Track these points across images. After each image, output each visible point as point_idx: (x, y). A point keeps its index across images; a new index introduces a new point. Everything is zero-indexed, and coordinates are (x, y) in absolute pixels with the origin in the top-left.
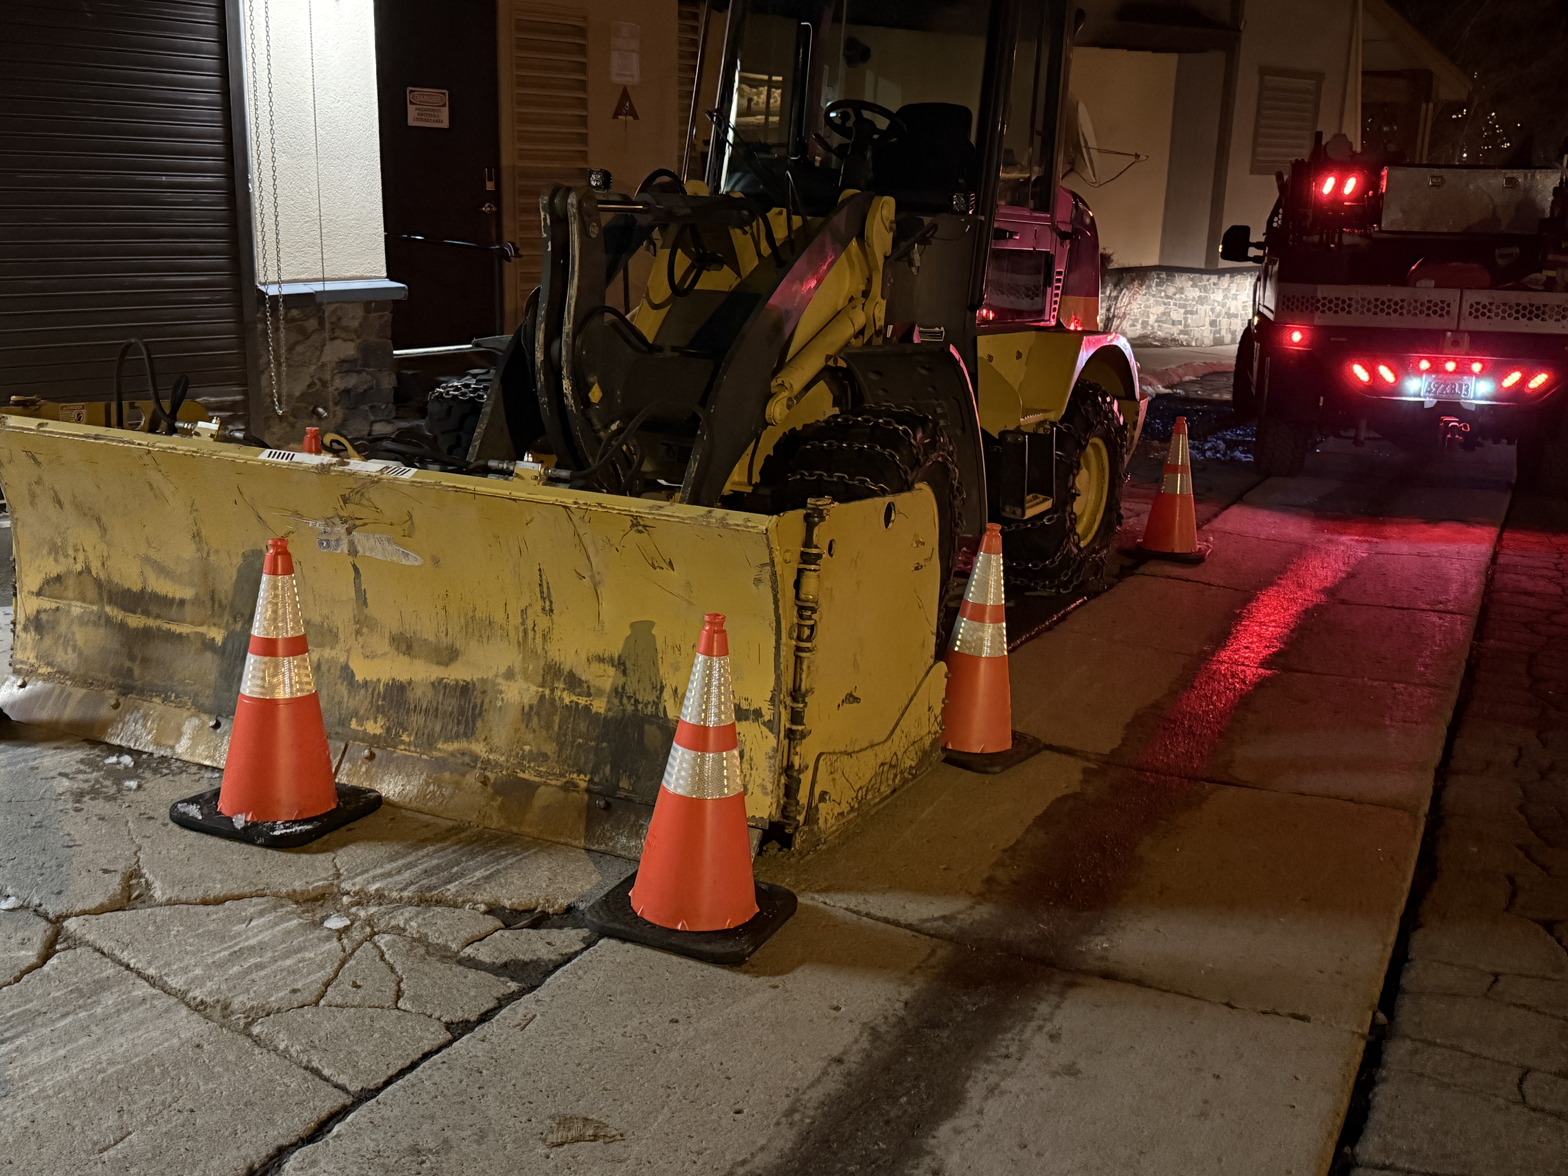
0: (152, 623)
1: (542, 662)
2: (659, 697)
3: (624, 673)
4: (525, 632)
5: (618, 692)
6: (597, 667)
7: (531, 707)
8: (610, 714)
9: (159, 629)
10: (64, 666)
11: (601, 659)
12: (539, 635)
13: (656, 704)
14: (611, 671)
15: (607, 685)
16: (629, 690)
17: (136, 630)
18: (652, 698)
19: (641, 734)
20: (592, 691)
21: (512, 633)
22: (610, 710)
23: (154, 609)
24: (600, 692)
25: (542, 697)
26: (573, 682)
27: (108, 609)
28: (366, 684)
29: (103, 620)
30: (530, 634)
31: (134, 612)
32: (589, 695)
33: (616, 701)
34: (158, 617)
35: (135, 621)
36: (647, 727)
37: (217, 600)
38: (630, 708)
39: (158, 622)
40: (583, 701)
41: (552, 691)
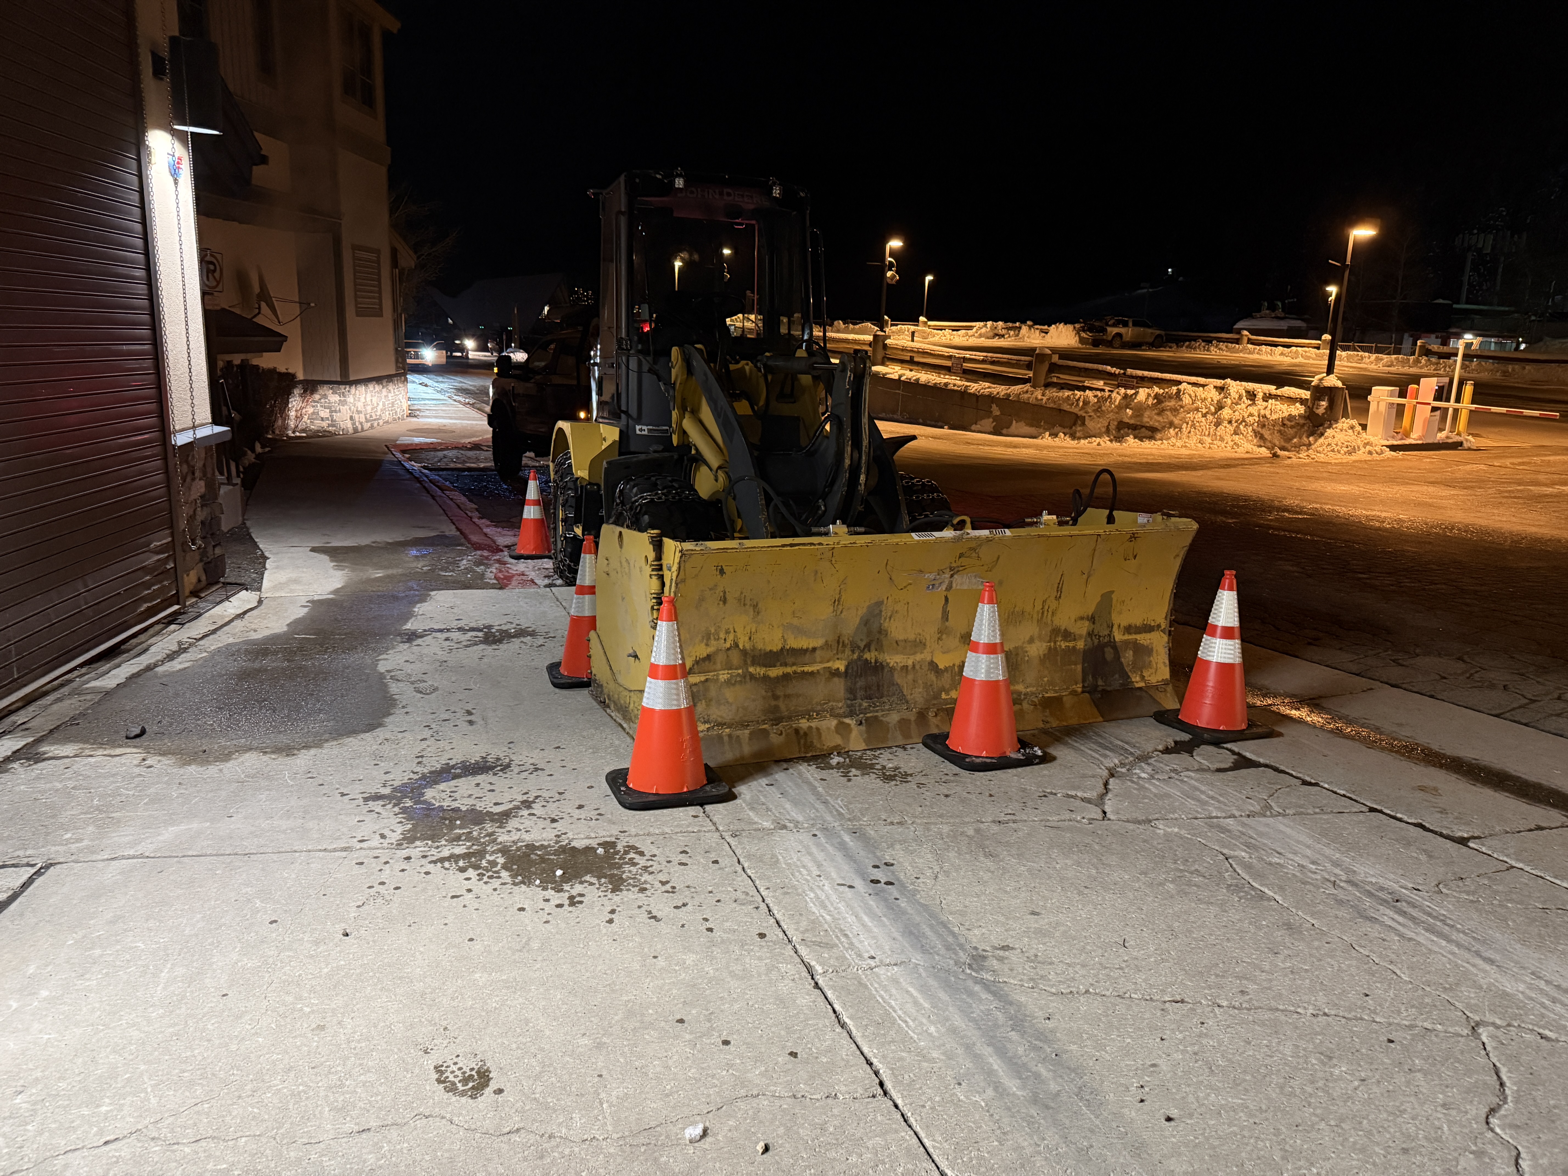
0: (789, 670)
1: (1050, 628)
2: (1111, 631)
3: (1094, 623)
4: (1043, 613)
5: (1090, 634)
6: (1079, 623)
7: (1044, 655)
8: (1086, 647)
9: (795, 672)
10: (719, 720)
11: (1082, 618)
12: (1050, 613)
13: (1109, 635)
14: (1087, 623)
15: (1084, 632)
16: (1096, 632)
17: (777, 678)
18: (1106, 632)
19: (1104, 653)
20: (1077, 637)
21: (1035, 616)
22: (1086, 645)
23: (790, 660)
24: (1081, 636)
25: (1050, 648)
26: (1067, 635)
27: (751, 669)
28: (946, 669)
29: (748, 678)
30: (1046, 613)
31: (775, 666)
32: (1075, 640)
33: (1089, 639)
34: (794, 664)
35: (774, 672)
36: (1106, 649)
37: (841, 641)
38: (1096, 641)
39: (794, 668)
40: (1071, 644)
41: (1055, 643)
